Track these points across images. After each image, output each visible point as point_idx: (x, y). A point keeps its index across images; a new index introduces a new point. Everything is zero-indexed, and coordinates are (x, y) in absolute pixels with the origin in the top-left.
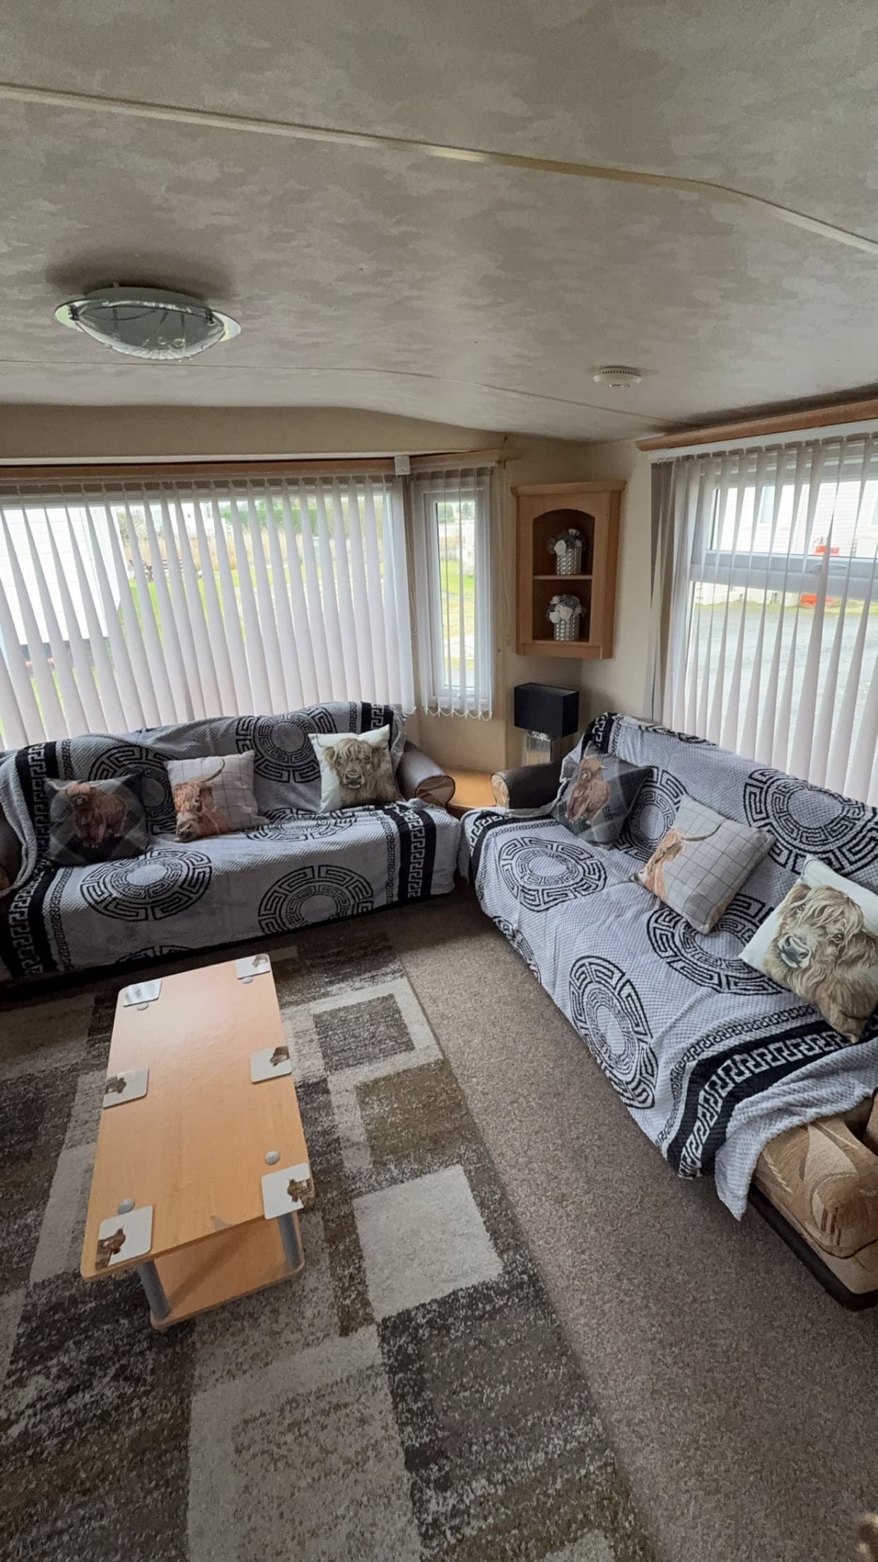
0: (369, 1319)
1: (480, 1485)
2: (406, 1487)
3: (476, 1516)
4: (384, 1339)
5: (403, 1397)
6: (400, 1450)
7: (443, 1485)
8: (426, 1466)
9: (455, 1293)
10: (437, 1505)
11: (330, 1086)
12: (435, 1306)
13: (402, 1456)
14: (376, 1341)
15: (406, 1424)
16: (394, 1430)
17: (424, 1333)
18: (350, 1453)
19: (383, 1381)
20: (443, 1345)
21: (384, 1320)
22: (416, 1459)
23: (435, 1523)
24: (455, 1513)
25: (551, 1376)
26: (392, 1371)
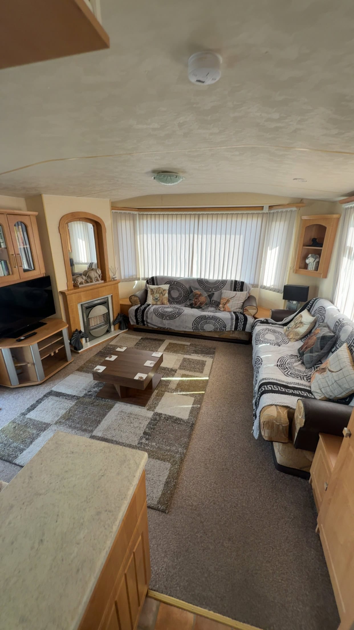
0: (153, 411)
1: (154, 444)
2: (141, 436)
3: (150, 447)
4: (154, 415)
5: (150, 424)
6: (144, 431)
7: (147, 439)
8: (146, 435)
9: (174, 416)
10: (144, 441)
11: (177, 372)
12: (168, 416)
13: (143, 431)
14: (152, 414)
15: (148, 428)
16: (145, 427)
17: (162, 418)
18: (135, 426)
19: (149, 421)
20: (165, 422)
21: (156, 412)
22: (145, 433)
23: (141, 443)
24: (146, 444)
25: (182, 439)
26: (152, 420)
